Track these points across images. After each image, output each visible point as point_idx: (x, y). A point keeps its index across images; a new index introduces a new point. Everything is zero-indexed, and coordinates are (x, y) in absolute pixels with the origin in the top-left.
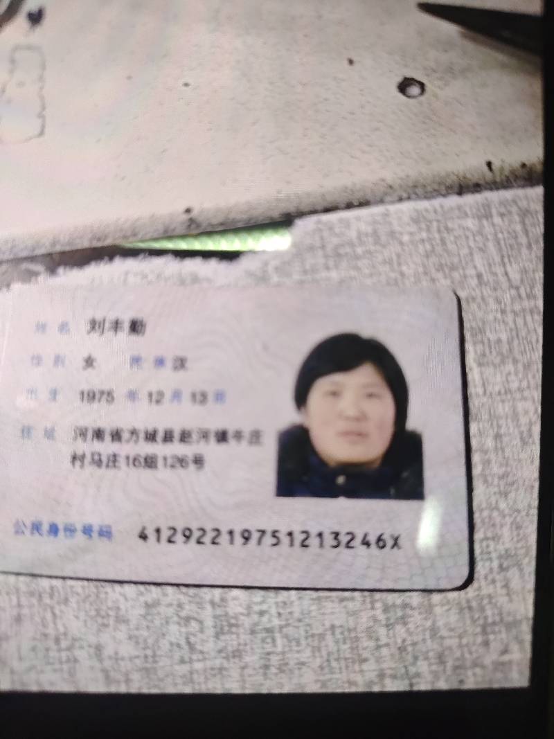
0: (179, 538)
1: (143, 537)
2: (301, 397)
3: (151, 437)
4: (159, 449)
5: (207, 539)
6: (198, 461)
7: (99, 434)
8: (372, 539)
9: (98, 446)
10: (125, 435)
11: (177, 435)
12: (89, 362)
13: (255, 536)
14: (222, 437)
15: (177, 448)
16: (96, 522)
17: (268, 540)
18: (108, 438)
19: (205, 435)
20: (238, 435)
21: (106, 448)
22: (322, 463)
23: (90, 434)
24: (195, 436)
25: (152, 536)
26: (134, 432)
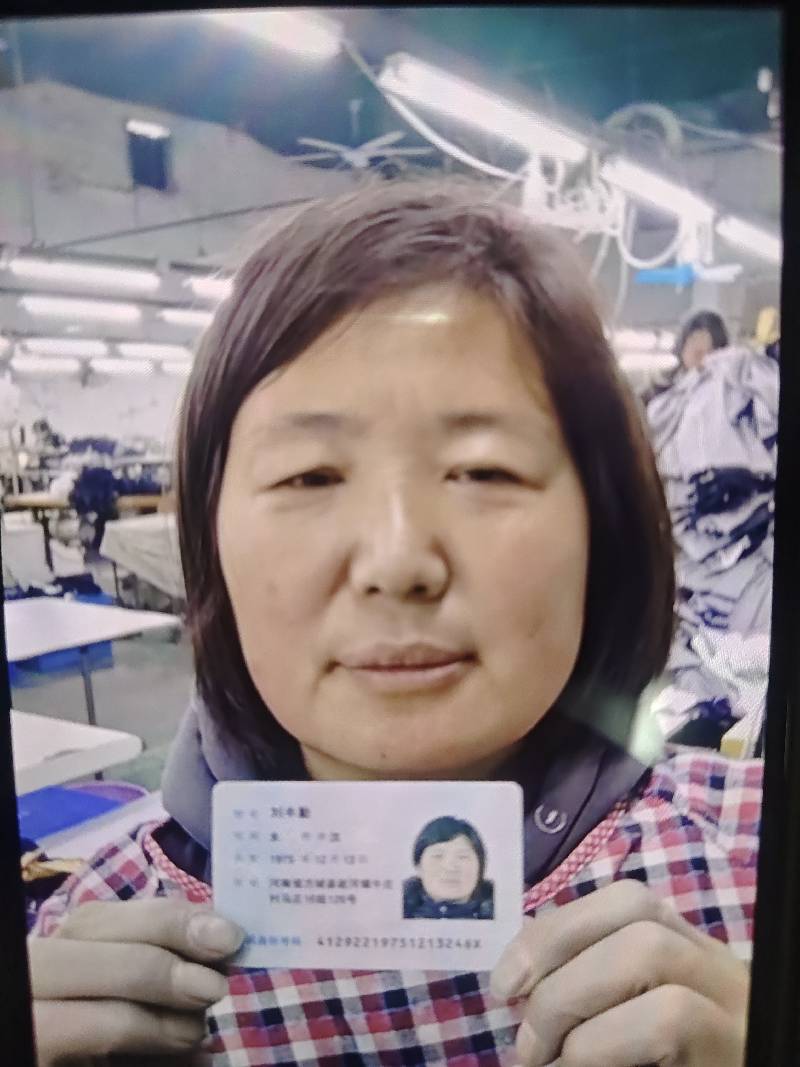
0: (343, 943)
1: (321, 943)
2: (418, 857)
3: (320, 884)
4: (325, 892)
5: (361, 944)
6: (352, 899)
7: (286, 883)
8: (463, 942)
9: (286, 890)
10: (304, 883)
11: (337, 884)
12: (274, 837)
13: (390, 942)
14: (366, 884)
15: (337, 891)
16: (290, 934)
17: (399, 944)
18: (292, 885)
19: (355, 883)
20: (377, 883)
21: (291, 891)
22: (431, 900)
23: (280, 883)
24: (348, 884)
25: (326, 942)
26: (309, 882)
